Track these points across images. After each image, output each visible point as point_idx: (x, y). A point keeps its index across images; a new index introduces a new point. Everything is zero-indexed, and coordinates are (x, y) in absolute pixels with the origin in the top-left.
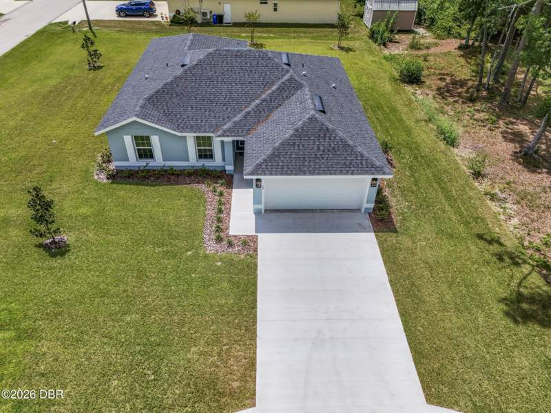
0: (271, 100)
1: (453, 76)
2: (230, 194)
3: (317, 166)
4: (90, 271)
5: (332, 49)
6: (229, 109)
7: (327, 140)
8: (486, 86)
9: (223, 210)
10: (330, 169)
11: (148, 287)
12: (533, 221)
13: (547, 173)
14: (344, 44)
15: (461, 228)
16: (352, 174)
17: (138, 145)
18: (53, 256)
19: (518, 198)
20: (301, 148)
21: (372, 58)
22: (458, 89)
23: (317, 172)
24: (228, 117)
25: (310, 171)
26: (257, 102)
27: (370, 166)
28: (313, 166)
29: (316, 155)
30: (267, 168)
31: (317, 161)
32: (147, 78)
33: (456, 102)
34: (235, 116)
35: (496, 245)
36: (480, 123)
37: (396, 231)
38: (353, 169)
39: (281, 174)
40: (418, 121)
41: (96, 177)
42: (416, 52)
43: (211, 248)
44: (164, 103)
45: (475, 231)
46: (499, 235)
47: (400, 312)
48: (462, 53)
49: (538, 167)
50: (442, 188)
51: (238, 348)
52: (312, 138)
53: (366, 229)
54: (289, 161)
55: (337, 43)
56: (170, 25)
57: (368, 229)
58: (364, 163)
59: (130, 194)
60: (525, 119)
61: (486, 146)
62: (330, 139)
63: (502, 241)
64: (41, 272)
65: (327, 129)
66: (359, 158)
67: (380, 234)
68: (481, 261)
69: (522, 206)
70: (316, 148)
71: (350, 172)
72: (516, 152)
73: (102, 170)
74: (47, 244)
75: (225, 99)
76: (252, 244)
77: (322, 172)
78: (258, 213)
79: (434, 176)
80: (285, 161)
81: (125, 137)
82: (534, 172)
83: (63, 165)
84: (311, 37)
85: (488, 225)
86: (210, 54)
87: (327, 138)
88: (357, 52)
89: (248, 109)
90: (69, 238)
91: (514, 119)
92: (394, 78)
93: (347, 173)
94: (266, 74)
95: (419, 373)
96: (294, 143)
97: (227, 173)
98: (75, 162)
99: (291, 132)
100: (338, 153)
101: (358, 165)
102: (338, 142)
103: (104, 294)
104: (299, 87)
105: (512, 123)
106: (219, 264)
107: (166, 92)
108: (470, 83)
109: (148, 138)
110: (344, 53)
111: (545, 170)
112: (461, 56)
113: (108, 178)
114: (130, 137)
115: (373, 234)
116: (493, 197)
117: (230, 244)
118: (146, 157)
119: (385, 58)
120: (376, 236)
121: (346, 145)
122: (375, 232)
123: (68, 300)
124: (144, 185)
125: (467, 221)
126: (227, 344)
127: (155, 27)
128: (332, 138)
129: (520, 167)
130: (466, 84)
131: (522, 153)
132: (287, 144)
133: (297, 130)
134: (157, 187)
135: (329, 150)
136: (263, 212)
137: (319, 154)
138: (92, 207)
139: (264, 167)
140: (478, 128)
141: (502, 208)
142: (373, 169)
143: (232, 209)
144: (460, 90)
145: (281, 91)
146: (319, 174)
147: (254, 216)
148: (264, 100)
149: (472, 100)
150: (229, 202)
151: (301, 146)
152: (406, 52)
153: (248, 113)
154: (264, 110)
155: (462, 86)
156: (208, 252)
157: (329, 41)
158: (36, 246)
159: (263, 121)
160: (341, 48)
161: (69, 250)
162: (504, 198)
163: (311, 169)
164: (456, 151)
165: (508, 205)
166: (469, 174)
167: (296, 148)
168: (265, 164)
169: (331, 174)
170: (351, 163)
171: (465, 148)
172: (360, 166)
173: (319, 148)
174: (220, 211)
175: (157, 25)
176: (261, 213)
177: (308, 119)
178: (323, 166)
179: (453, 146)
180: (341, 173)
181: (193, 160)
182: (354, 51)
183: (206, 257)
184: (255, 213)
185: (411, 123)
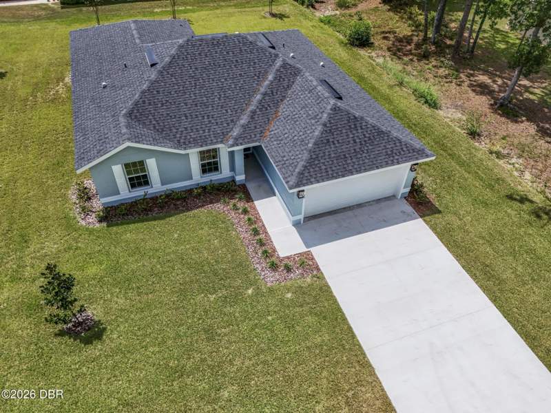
0: (272, 93)
1: (395, 33)
2: (254, 208)
3: (361, 162)
4: (146, 347)
5: (265, 17)
6: (229, 111)
7: (360, 131)
8: (432, 40)
9: (257, 230)
10: (375, 162)
11: (227, 348)
12: (541, 171)
13: (528, 120)
14: (275, 10)
15: (488, 192)
16: (398, 163)
17: (129, 173)
18: (88, 341)
19: (519, 152)
20: (337, 145)
21: (311, 24)
22: (406, 46)
23: (363, 168)
24: (232, 121)
25: (356, 169)
26: (259, 97)
27: (411, 151)
28: (357, 163)
29: (355, 150)
30: (311, 176)
31: (359, 156)
32: (105, 87)
33: (411, 60)
34: (239, 118)
35: (527, 204)
36: (445, 80)
37: (440, 212)
38: (396, 157)
39: (328, 179)
40: (391, 87)
41: (83, 223)
42: (347, 12)
43: (270, 279)
44: (150, 117)
45: (503, 193)
46: (525, 193)
47: (491, 299)
48: (389, 8)
49: (517, 116)
50: (450, 155)
51: (363, 389)
52: (344, 131)
53: (411, 216)
54: (330, 163)
55: (267, 9)
56: (62, 8)
57: (413, 216)
58: (405, 149)
59: (141, 236)
60: (479, 69)
61: (464, 103)
62: (362, 129)
63: (530, 197)
64: (84, 369)
65: (355, 118)
66: (398, 144)
67: (427, 218)
68: (523, 223)
69: (526, 159)
70: (352, 142)
71: (395, 161)
72: (491, 105)
73: (86, 211)
74: (70, 329)
75: (219, 99)
76: (311, 263)
77: (367, 167)
78: (297, 224)
79: (436, 143)
80: (326, 163)
81: (113, 167)
82: (516, 122)
83: (29, 215)
84: (235, 6)
85: (510, 184)
86: (181, 46)
87: (359, 128)
88: (292, 18)
89: (252, 108)
90: (95, 312)
91: (470, 70)
92: (342, 43)
93: (393, 164)
94: (255, 63)
95: (540, 357)
96: (328, 141)
97: (237, 184)
98: (43, 208)
99: (320, 128)
100: (376, 143)
101: (400, 152)
102: (371, 131)
103: (180, 372)
104: (296, 72)
105: (472, 75)
106: (289, 295)
107: (147, 102)
108: (415, 39)
109: (142, 163)
110: (278, 20)
111: (524, 118)
112: (389, 10)
113: (100, 221)
114: (120, 166)
115: (421, 219)
116: (499, 155)
117: (288, 269)
118: (140, 185)
119: (322, 21)
120: (425, 221)
121: (380, 133)
122: (421, 217)
123: (140, 394)
124: (151, 220)
125: (490, 185)
126: (351, 389)
127: (43, 13)
128: (364, 127)
129: (503, 119)
130: (412, 40)
131: (498, 105)
132: (322, 143)
133: (325, 125)
134: (168, 219)
135: (365, 141)
136: (302, 222)
137: (357, 148)
138: (101, 264)
139: (306, 175)
140: (446, 85)
141: (510, 164)
142: (415, 153)
143: (266, 226)
144: (409, 47)
145: (280, 81)
146: (366, 170)
147: (294, 229)
148: (265, 94)
149: (425, 56)
150: (258, 219)
151: (336, 142)
152: (338, 12)
153: (254, 112)
154: (269, 105)
155: (409, 44)
156: (269, 284)
157: (258, 9)
158: (56, 335)
159: (273, 119)
160: (274, 15)
161: (105, 329)
162: (508, 154)
163: (356, 166)
164: (441, 113)
165: (514, 161)
166: (465, 135)
167: (332, 146)
168: (308, 171)
169: (378, 168)
170: (392, 151)
171: (448, 108)
172: (402, 153)
173: (355, 142)
174: (256, 232)
175: (44, 9)
176: (300, 223)
177: (331, 109)
178: (367, 161)
179: (437, 109)
180: (387, 164)
181: (197, 177)
182: (288, 17)
183: (271, 290)
184: (294, 225)
185: (385, 90)
